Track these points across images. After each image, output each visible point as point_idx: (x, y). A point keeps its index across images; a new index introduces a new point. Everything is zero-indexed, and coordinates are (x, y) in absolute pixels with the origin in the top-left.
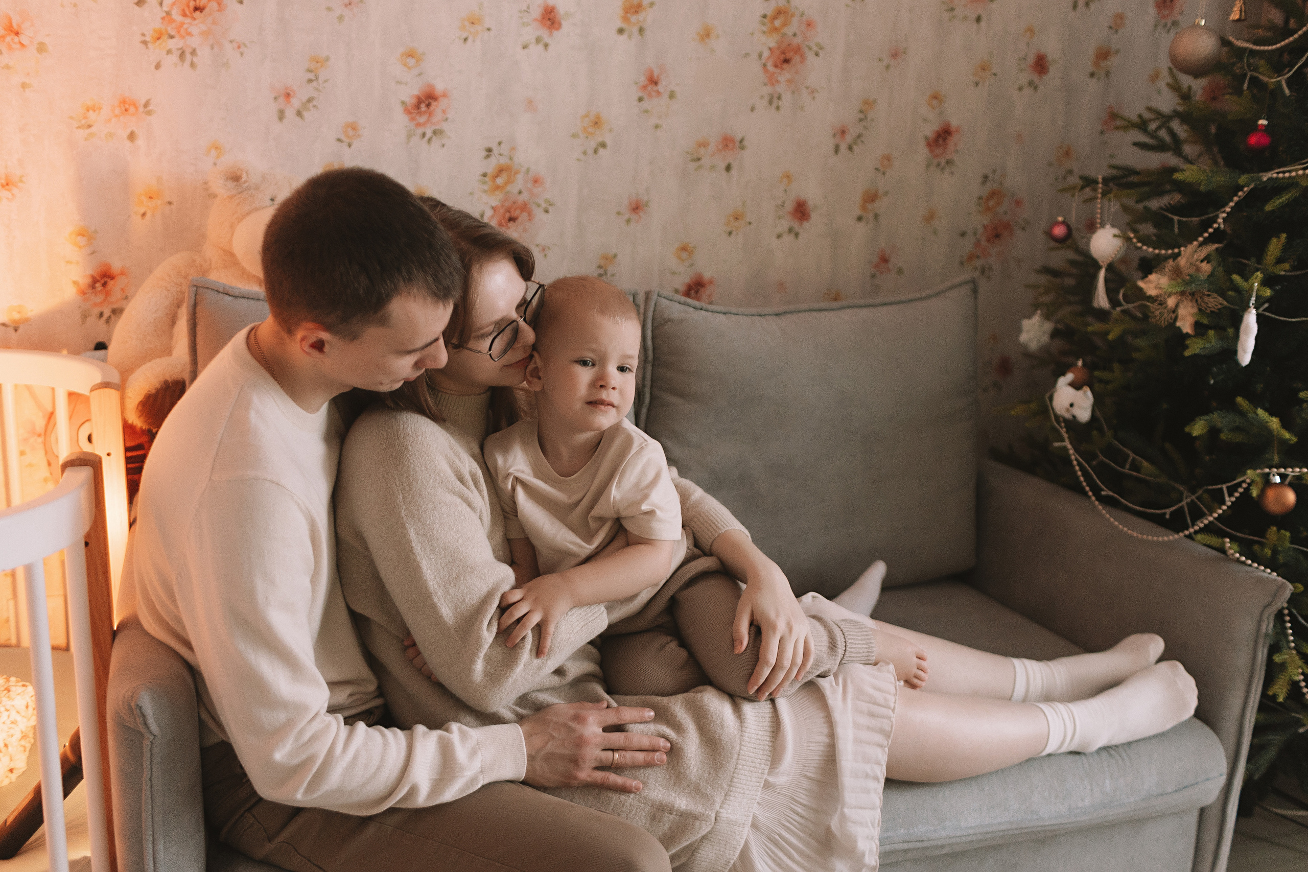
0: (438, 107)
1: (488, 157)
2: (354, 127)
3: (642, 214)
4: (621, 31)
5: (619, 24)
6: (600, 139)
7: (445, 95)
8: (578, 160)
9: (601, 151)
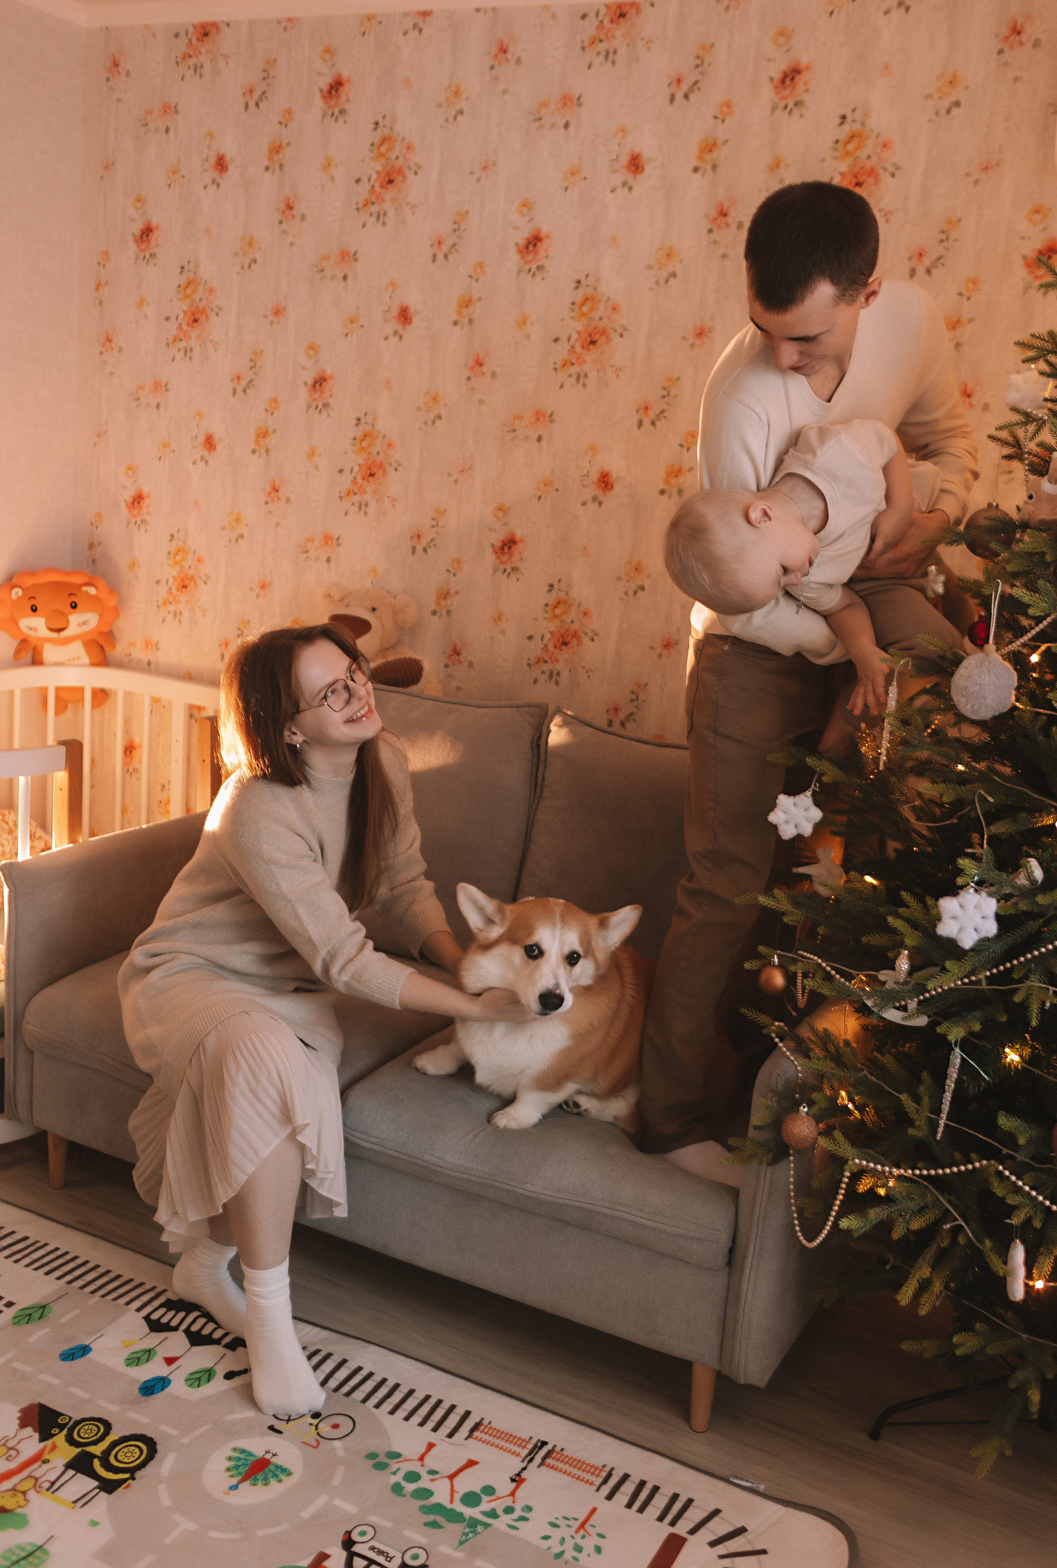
0: (516, 549)
1: (550, 591)
2: (458, 561)
3: (672, 650)
4: (662, 492)
5: (662, 486)
6: (639, 583)
7: (522, 541)
8: (621, 599)
9: (640, 593)
